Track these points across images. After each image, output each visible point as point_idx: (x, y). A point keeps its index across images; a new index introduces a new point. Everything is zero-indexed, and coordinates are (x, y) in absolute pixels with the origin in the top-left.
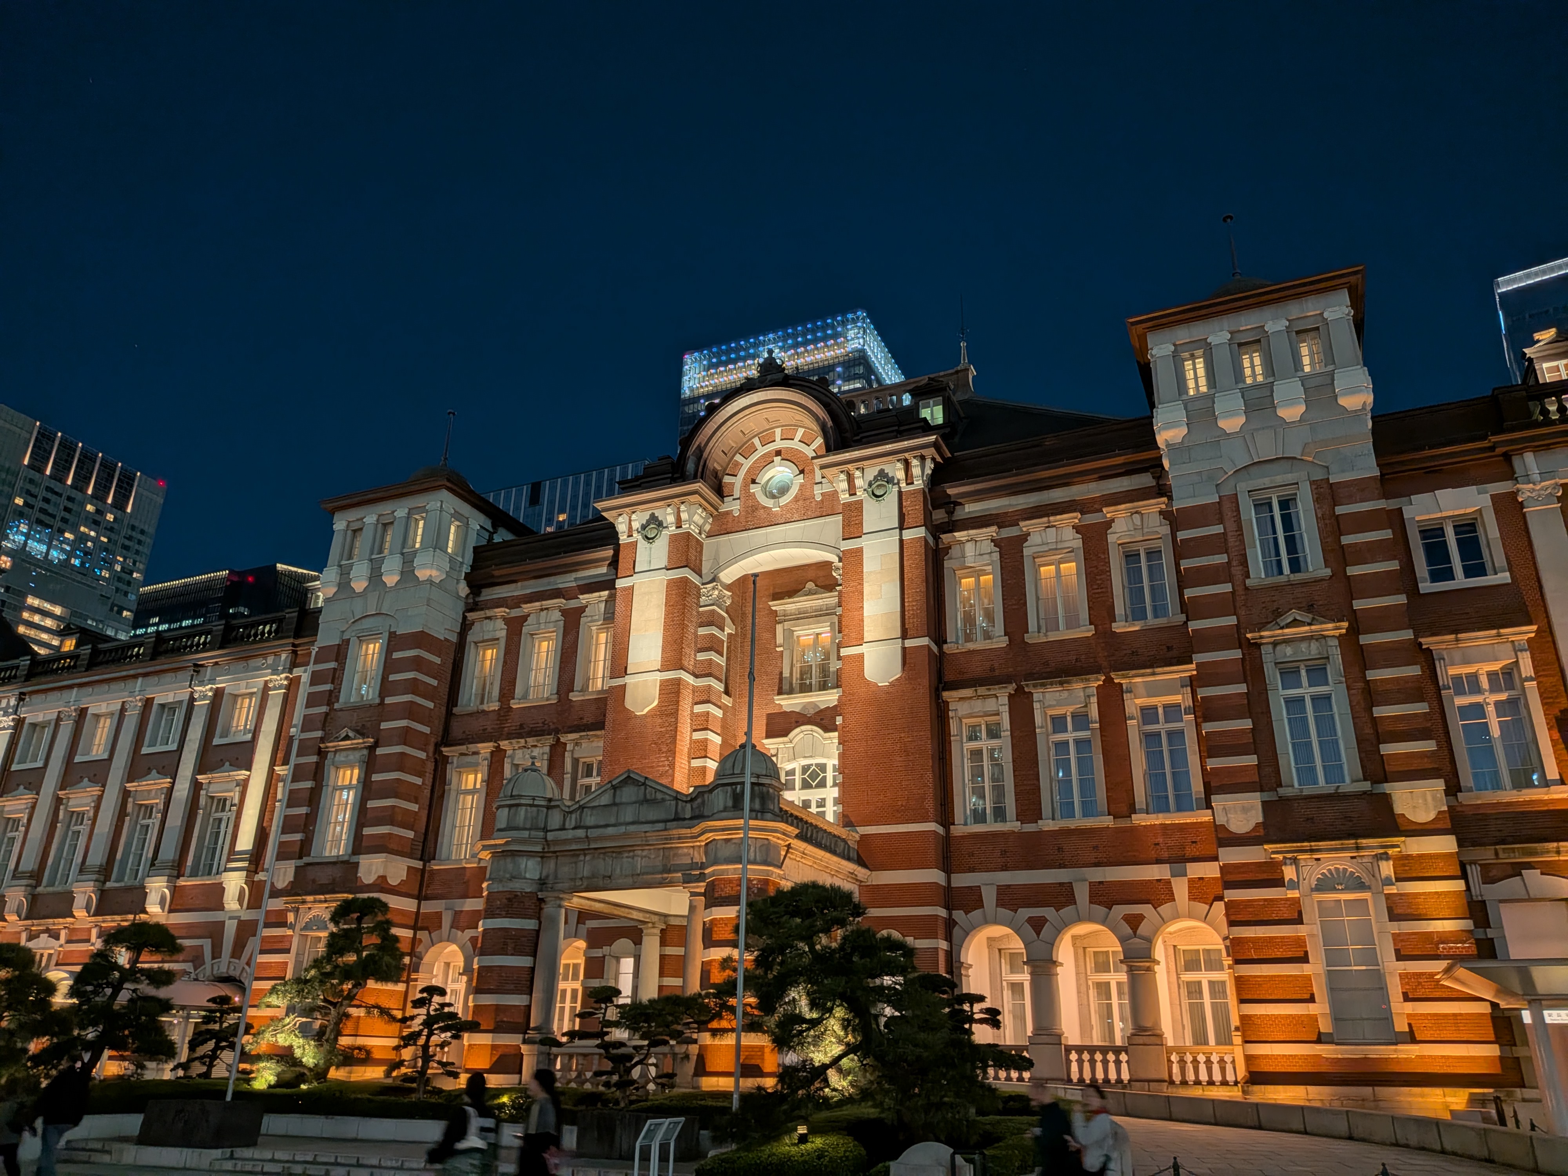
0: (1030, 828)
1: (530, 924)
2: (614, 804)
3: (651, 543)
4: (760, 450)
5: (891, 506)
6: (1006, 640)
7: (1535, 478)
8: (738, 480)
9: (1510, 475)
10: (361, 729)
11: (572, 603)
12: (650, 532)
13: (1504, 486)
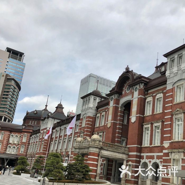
0: (151, 146)
2: (85, 142)
3: (112, 101)
4: (127, 83)
5: (137, 92)
6: (152, 114)
8: (124, 88)
10: (83, 130)
11: (106, 110)
12: (112, 99)
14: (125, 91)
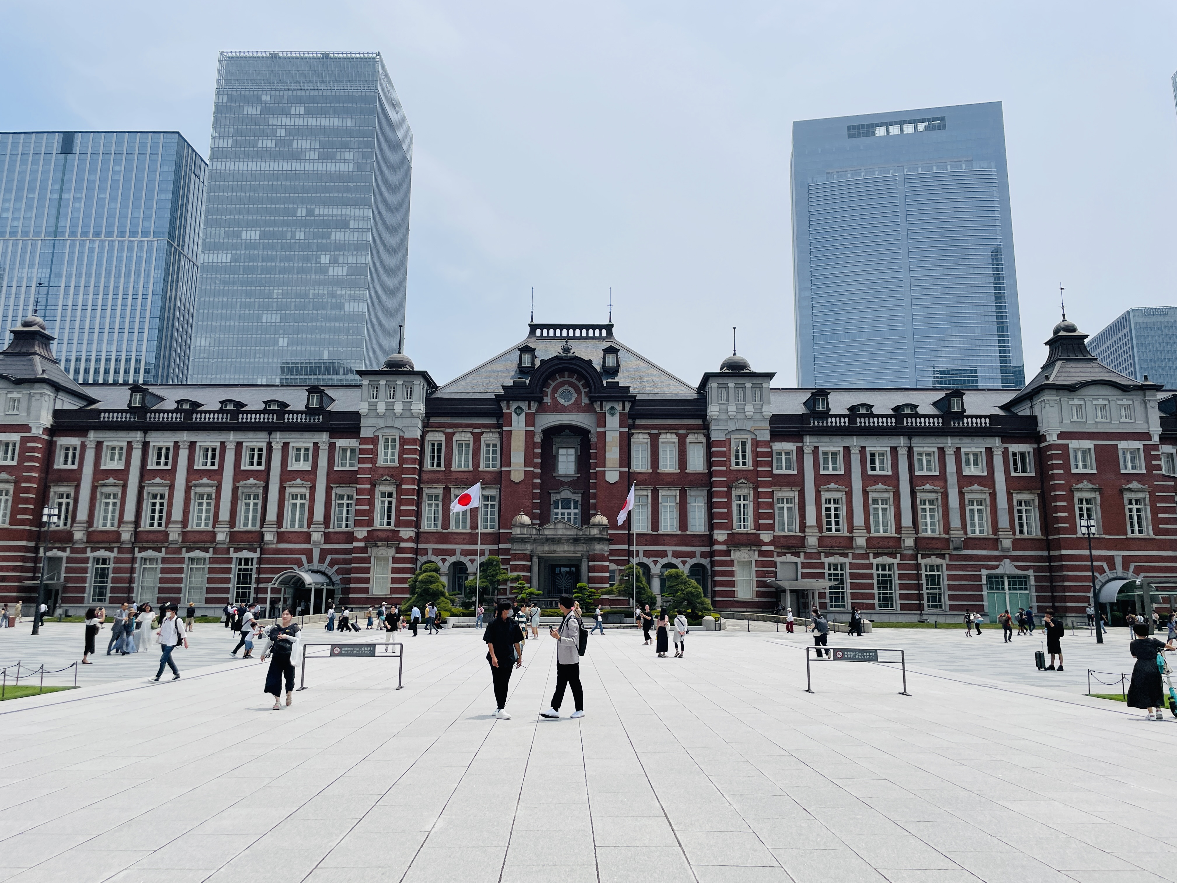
0: (655, 532)
1: (529, 563)
3: (518, 414)
4: (559, 380)
5: (616, 418)
6: (651, 471)
7: (808, 444)
8: (549, 391)
9: (802, 441)
10: (391, 476)
11: (476, 431)
12: (518, 411)
13: (800, 444)
14: (554, 399)
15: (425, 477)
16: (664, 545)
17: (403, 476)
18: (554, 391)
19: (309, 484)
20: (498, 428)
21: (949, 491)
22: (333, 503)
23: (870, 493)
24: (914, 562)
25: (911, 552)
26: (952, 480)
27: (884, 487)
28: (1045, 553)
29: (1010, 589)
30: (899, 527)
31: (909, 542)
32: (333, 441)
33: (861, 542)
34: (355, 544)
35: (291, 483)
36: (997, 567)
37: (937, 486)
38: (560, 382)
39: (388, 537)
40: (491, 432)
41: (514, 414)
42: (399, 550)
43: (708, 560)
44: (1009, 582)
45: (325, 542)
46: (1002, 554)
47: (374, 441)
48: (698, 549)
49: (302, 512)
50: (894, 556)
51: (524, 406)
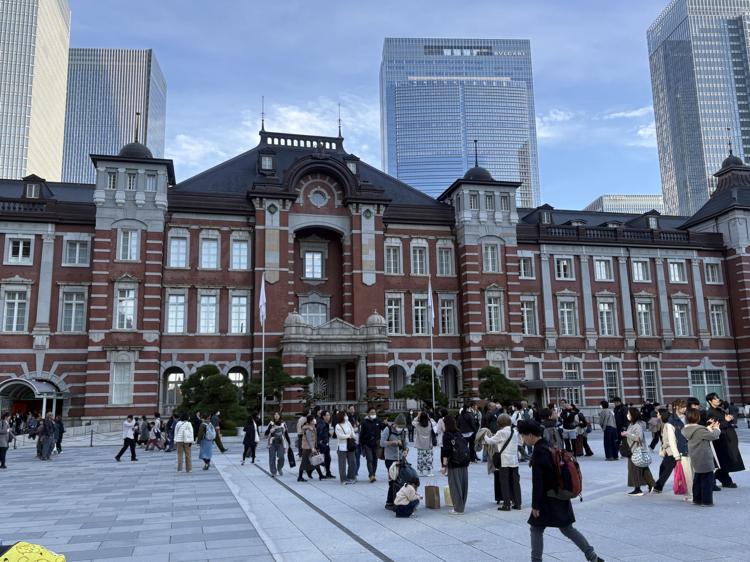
0: (409, 336)
1: (304, 365)
2: (331, 328)
3: (272, 213)
4: (311, 181)
5: (372, 221)
6: (404, 274)
7: (545, 252)
8: (302, 191)
9: (539, 250)
10: (132, 273)
11: (225, 229)
12: (272, 209)
13: (538, 252)
14: (307, 199)
15: (168, 276)
16: (418, 348)
17: (147, 274)
18: (307, 191)
19: (30, 281)
20: (249, 226)
21: (661, 296)
22: (60, 302)
23: (598, 298)
24: (634, 361)
25: (631, 352)
26: (662, 287)
27: (609, 293)
28: (734, 351)
29: (708, 383)
30: (622, 331)
31: (631, 343)
32: (59, 234)
33: (592, 342)
34: (91, 349)
35: (8, 279)
36: (698, 364)
37: (650, 293)
38: (312, 183)
39: (129, 340)
40: (241, 230)
41: (267, 212)
42: (142, 354)
43: (460, 361)
44: (707, 376)
45: (51, 347)
46: (702, 352)
47: (112, 234)
48: (450, 351)
49: (21, 312)
50: (618, 355)
51: (278, 204)
